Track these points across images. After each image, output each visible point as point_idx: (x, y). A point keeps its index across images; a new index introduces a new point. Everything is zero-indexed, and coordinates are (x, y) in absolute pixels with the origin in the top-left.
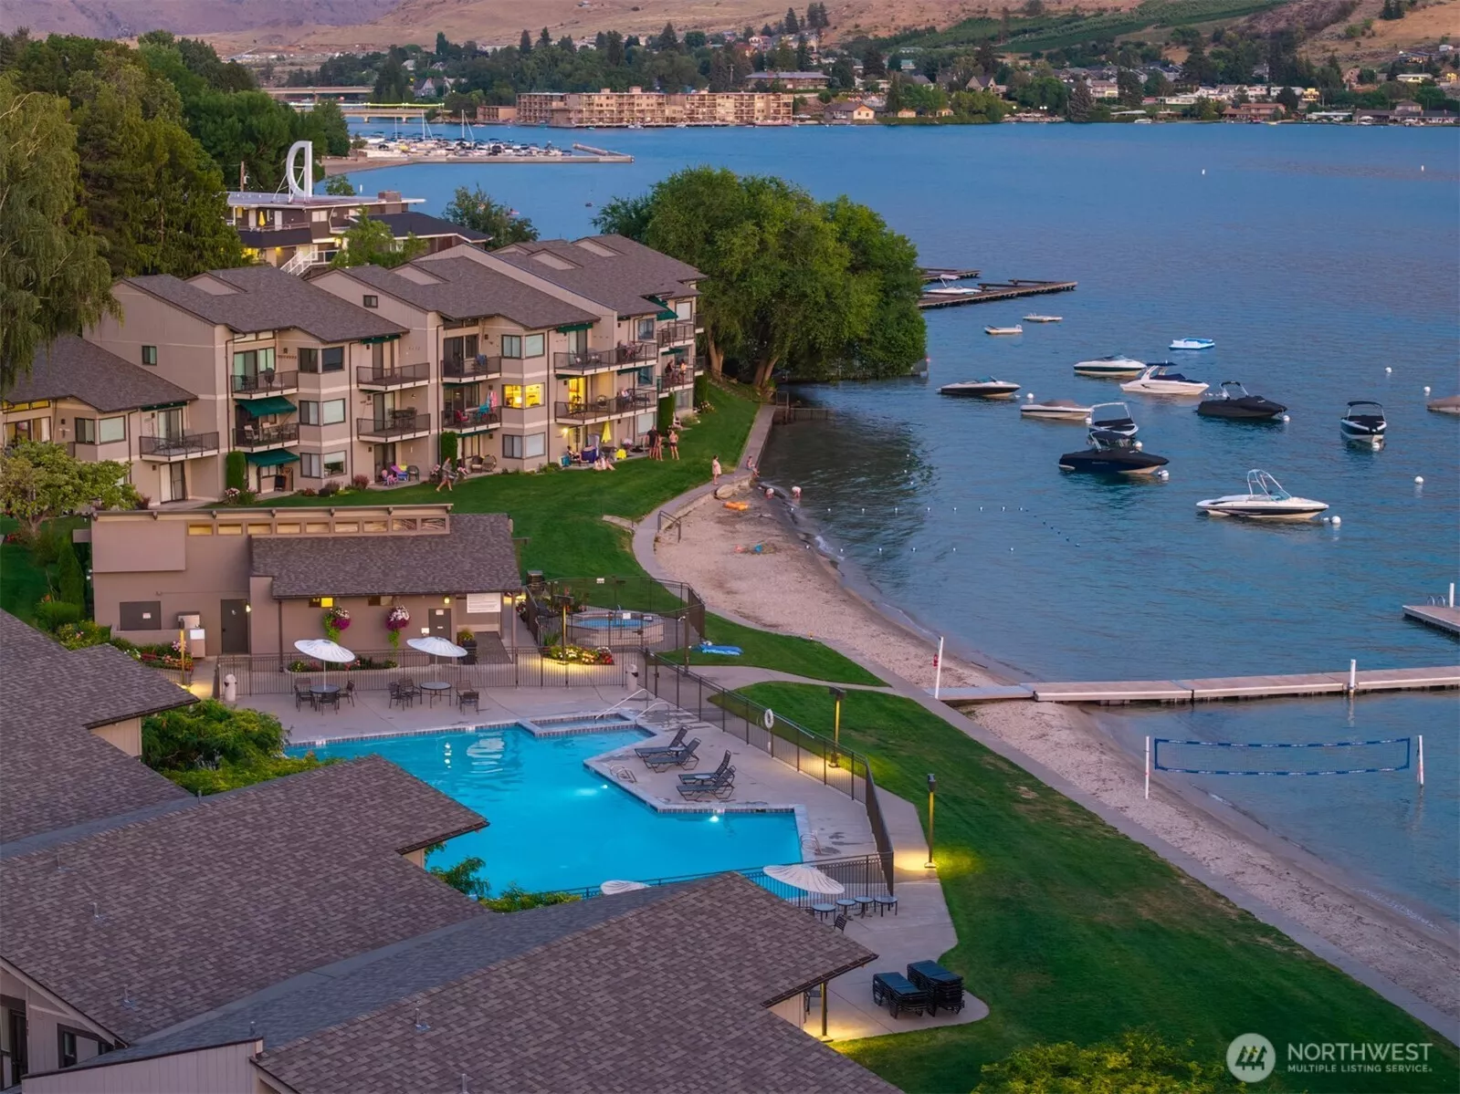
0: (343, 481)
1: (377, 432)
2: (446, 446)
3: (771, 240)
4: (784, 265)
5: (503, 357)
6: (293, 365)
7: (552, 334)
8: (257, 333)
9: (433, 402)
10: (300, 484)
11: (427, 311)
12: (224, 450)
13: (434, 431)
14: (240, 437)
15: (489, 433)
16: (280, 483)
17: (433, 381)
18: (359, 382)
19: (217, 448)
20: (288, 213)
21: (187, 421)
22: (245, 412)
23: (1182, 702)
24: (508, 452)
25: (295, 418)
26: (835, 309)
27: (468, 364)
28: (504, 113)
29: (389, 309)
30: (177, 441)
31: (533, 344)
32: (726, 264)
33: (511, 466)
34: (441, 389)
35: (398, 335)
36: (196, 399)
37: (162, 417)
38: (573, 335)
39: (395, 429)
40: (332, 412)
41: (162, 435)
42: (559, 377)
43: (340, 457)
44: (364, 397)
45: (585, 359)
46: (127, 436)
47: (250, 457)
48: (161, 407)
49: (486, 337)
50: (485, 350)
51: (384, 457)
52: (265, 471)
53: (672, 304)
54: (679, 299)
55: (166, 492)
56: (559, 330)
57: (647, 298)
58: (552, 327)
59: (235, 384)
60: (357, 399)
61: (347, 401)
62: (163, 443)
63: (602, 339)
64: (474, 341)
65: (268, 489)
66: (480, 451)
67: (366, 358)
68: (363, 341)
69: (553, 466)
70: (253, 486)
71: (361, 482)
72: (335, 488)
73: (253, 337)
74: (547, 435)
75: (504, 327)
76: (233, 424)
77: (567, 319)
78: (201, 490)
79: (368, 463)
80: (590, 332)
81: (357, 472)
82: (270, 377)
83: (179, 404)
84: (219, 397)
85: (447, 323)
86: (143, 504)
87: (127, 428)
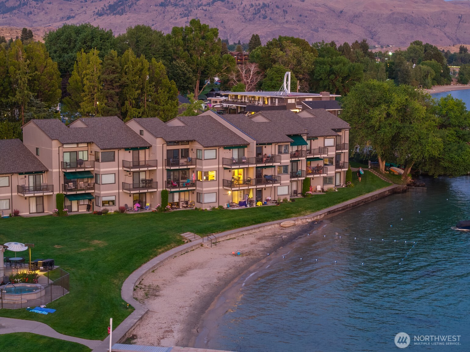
0: (112, 210)
1: (134, 188)
2: (165, 195)
3: (392, 112)
4: (398, 123)
5: (197, 159)
6: (93, 158)
7: (221, 150)
8: (77, 144)
9: (159, 177)
10: (96, 209)
11: (157, 137)
12: (57, 193)
13: (160, 189)
14: (65, 189)
16: (89, 208)
17: (160, 168)
18: (123, 167)
19: (53, 191)
20: (280, 99)
21: (44, 180)
22: (68, 177)
24: (199, 201)
25: (94, 181)
26: (421, 144)
29: (147, 137)
30: (37, 188)
31: (210, 154)
33: (197, 205)
34: (165, 173)
35: (147, 147)
36: (47, 171)
37: (31, 178)
38: (236, 150)
39: (144, 187)
40: (107, 179)
41: (31, 184)
42: (225, 168)
43: (113, 198)
44: (125, 173)
45: (240, 162)
46: (10, 185)
47: (67, 196)
48: (30, 173)
49: (192, 150)
50: (192, 155)
51: (140, 200)
52: (81, 202)
53: (322, 139)
54: (325, 137)
55: (33, 209)
56: (226, 148)
57: (289, 136)
58: (219, 146)
59: (64, 165)
60: (122, 174)
61: (117, 175)
62: (31, 188)
63: (250, 152)
64: (187, 151)
65: (83, 210)
66: (187, 199)
67: (128, 156)
68: (126, 149)
69: (221, 207)
70: (75, 208)
71: (122, 210)
72: (106, 212)
73: (75, 146)
74: (218, 193)
75: (197, 146)
76: (62, 182)
77: (230, 143)
78: (50, 209)
79: (127, 201)
80: (246, 149)
81: (122, 205)
82: (80, 163)
83: (41, 172)
84: (56, 170)
85: (169, 143)
86: (16, 214)
87: (10, 181)
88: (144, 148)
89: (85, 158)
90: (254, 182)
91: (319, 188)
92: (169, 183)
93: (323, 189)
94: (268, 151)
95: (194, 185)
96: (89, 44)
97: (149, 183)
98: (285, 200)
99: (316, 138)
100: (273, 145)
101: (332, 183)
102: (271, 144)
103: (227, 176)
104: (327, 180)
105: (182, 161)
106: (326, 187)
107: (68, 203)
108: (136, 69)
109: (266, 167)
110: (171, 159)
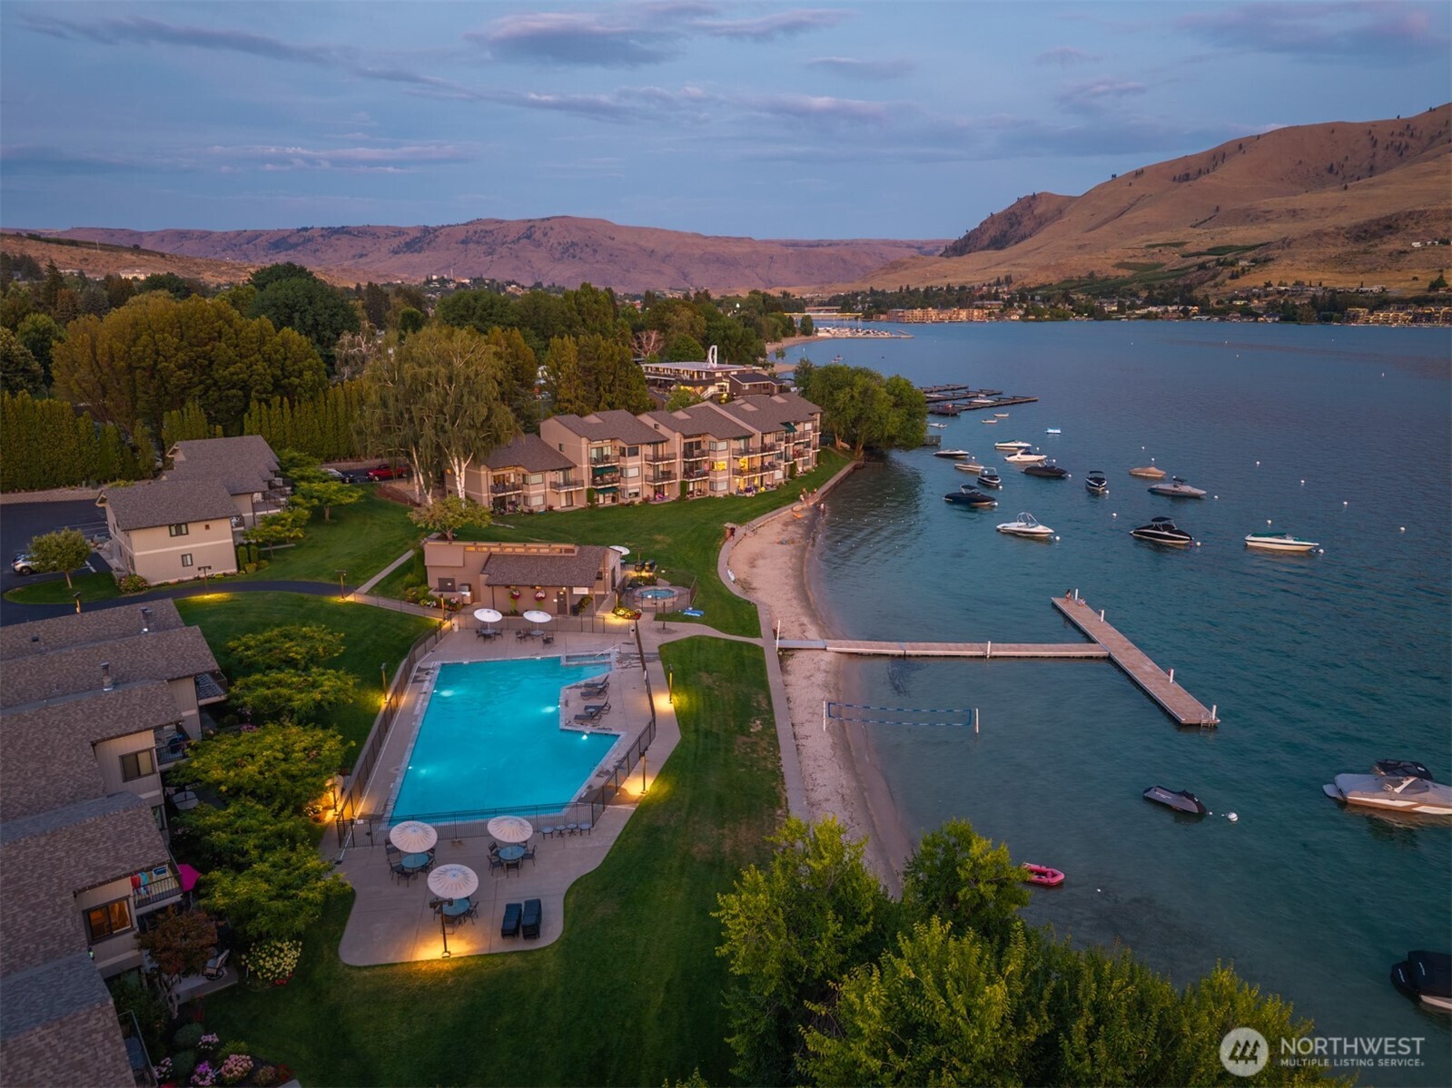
0: (637, 501)
1: (655, 481)
2: (684, 485)
3: (856, 395)
4: (861, 405)
5: (711, 450)
6: (618, 453)
7: (731, 441)
8: (603, 440)
9: (678, 466)
10: (621, 501)
11: (675, 432)
12: (586, 487)
13: (679, 480)
14: (594, 482)
15: (705, 481)
16: (614, 499)
17: (678, 460)
18: (646, 460)
19: (582, 486)
20: (708, 374)
21: (572, 475)
22: (596, 473)
23: (900, 656)
24: (711, 489)
25: (619, 474)
26: (882, 424)
27: (696, 452)
28: (882, 317)
29: (663, 430)
30: (567, 483)
31: (722, 445)
32: (838, 404)
33: (712, 494)
34: (682, 465)
35: (666, 440)
36: (576, 467)
37: (561, 473)
38: (742, 441)
39: (664, 479)
40: (632, 473)
41: (562, 481)
42: (734, 458)
43: (637, 490)
44: (648, 466)
45: (746, 452)
46: (544, 482)
47: (597, 490)
48: (560, 470)
49: (706, 442)
50: (704, 447)
51: (659, 490)
52: (607, 496)
53: (804, 424)
54: (806, 422)
55: (564, 504)
56: (735, 439)
57: (782, 424)
58: (729, 438)
59: (591, 461)
60: (645, 467)
61: (640, 468)
62: (562, 484)
63: (755, 443)
64: (698, 444)
65: (609, 502)
66: (701, 488)
67: (649, 451)
68: (649, 444)
69: (730, 494)
70: (601, 501)
71: (646, 500)
72: (633, 503)
73: (601, 442)
74: (729, 481)
75: (709, 438)
76: (591, 477)
77: (738, 435)
78: (580, 503)
79: (649, 492)
80: (752, 440)
81: (645, 496)
82: (606, 458)
83: (571, 468)
84: (585, 466)
85: (685, 437)
86: (551, 508)
87: (544, 478)
88: (662, 442)
89: (611, 454)
90: (759, 470)
91: (801, 470)
92: (685, 474)
93: (803, 471)
94: (769, 440)
95: (706, 474)
97: (668, 475)
98: (780, 487)
99: (800, 424)
103: (736, 465)
104: (806, 462)
106: (805, 468)
107: (596, 497)
109: (767, 456)
110: (688, 451)
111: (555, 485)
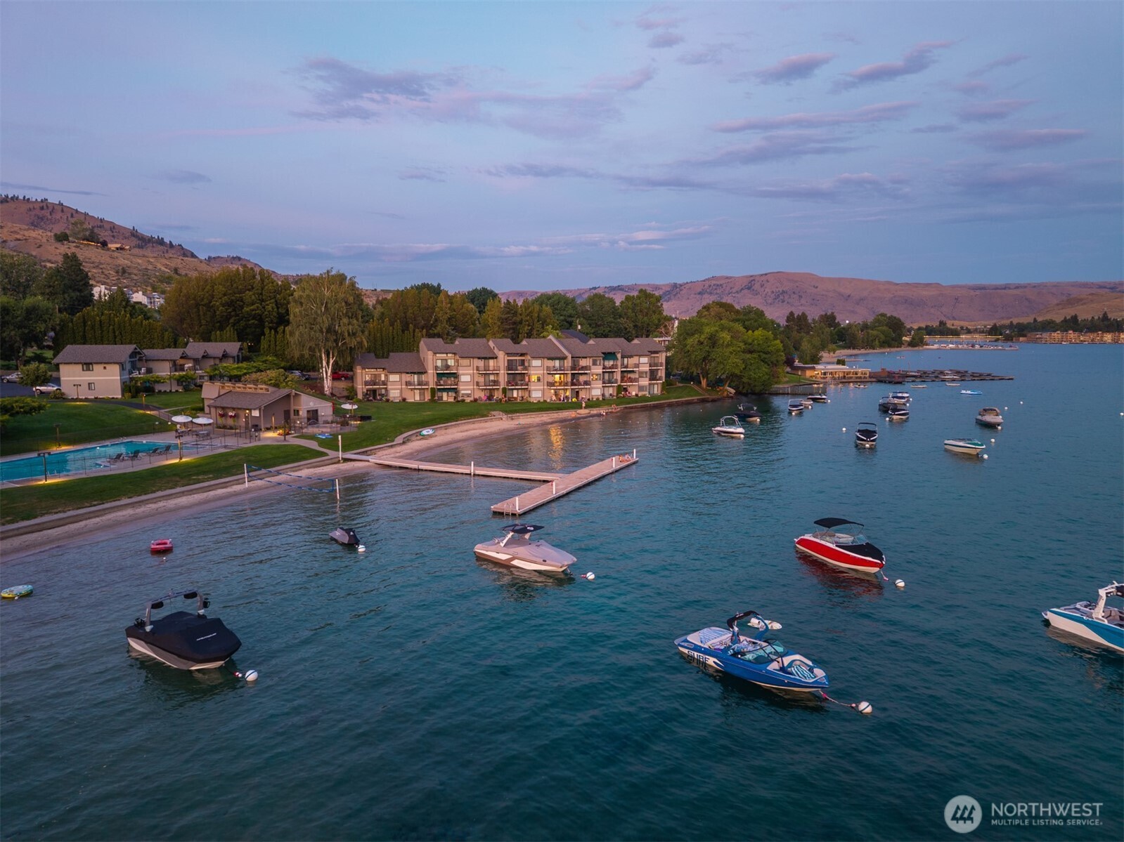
0: (468, 400)
1: (485, 386)
2: (506, 391)
4: (708, 349)
5: (529, 366)
6: (457, 364)
7: (546, 360)
8: (447, 354)
9: (503, 379)
10: (459, 398)
11: (501, 351)
12: (432, 387)
13: (501, 387)
14: (438, 383)
15: (523, 389)
16: (454, 397)
17: (503, 372)
18: (477, 370)
19: (429, 386)
21: (424, 377)
22: (440, 376)
23: (415, 470)
24: (529, 396)
25: (457, 380)
28: (1021, 339)
29: (494, 350)
30: (420, 384)
31: (536, 363)
33: (530, 399)
34: (506, 375)
35: (494, 357)
36: (426, 372)
37: (416, 376)
38: (557, 361)
39: (492, 386)
40: (466, 379)
42: (548, 374)
43: (469, 392)
44: (478, 375)
45: (560, 369)
46: (401, 380)
47: (439, 389)
48: (414, 373)
49: (526, 360)
50: (526, 364)
51: (489, 394)
52: (450, 393)
53: (637, 357)
54: (640, 356)
55: (417, 398)
56: (549, 359)
57: (603, 353)
58: (543, 358)
59: (436, 368)
60: (476, 376)
61: (473, 376)
62: (416, 383)
63: (568, 363)
64: (523, 361)
65: (451, 400)
66: (523, 395)
67: (481, 363)
68: (479, 358)
69: (545, 401)
70: (445, 398)
71: (476, 400)
72: (463, 401)
73: (445, 355)
74: (543, 391)
75: (529, 357)
76: (436, 380)
77: (553, 356)
78: (428, 397)
79: (481, 395)
80: (565, 361)
81: (476, 397)
82: (448, 367)
83: (422, 373)
84: (432, 372)
85: (508, 354)
86: (404, 400)
87: (401, 378)
88: (492, 358)
89: (453, 364)
90: (569, 384)
91: (634, 393)
92: (509, 383)
93: (637, 395)
94: (583, 363)
95: (527, 385)
96: (556, 307)
97: (496, 382)
98: (598, 399)
99: (631, 356)
100: (588, 359)
101: (646, 391)
102: (586, 358)
103: (550, 379)
104: (641, 388)
105: (519, 368)
106: (640, 394)
107: (439, 394)
108: (528, 312)
109: (581, 374)
110: (510, 366)
111: (408, 383)
